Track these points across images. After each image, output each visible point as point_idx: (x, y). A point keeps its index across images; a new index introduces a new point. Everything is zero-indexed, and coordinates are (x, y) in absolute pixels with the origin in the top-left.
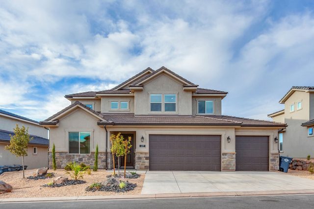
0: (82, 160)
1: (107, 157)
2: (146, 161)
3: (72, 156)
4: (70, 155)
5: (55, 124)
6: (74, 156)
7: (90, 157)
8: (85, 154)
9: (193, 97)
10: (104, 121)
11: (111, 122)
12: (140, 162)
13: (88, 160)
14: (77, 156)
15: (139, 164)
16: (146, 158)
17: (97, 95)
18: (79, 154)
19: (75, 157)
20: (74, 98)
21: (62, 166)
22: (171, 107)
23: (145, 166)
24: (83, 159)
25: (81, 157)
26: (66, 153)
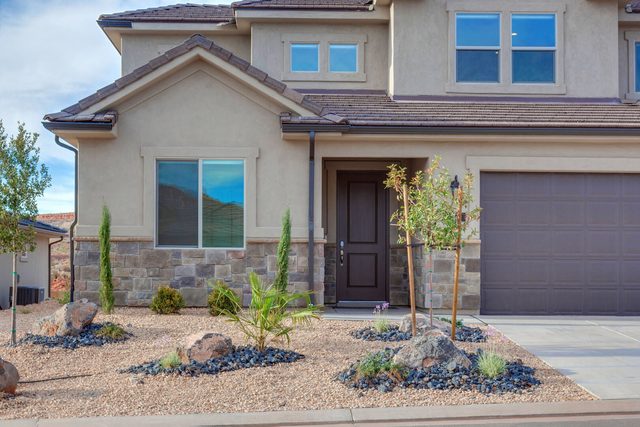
0: (212, 273)
1: (311, 261)
2: (466, 275)
3: (171, 258)
4: (163, 254)
5: (107, 125)
6: (178, 254)
7: (246, 260)
8: (223, 250)
9: (622, 26)
10: (305, 114)
11: (338, 119)
12: (447, 279)
13: (235, 270)
14: (191, 255)
15: (442, 289)
16: (471, 266)
17: (238, 14)
18: (200, 247)
19: (183, 259)
20: (136, 26)
21: (130, 295)
22: (536, 64)
23: (466, 298)
24: (217, 267)
25: (206, 261)
26: (144, 243)
